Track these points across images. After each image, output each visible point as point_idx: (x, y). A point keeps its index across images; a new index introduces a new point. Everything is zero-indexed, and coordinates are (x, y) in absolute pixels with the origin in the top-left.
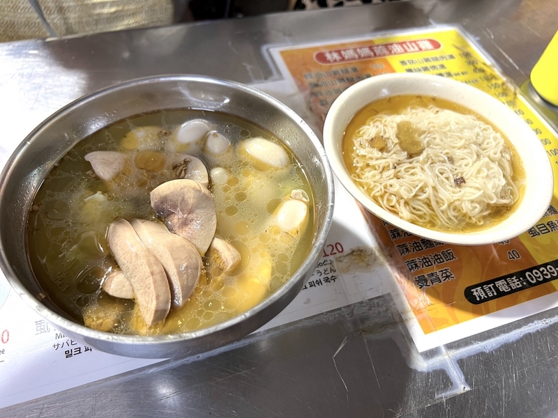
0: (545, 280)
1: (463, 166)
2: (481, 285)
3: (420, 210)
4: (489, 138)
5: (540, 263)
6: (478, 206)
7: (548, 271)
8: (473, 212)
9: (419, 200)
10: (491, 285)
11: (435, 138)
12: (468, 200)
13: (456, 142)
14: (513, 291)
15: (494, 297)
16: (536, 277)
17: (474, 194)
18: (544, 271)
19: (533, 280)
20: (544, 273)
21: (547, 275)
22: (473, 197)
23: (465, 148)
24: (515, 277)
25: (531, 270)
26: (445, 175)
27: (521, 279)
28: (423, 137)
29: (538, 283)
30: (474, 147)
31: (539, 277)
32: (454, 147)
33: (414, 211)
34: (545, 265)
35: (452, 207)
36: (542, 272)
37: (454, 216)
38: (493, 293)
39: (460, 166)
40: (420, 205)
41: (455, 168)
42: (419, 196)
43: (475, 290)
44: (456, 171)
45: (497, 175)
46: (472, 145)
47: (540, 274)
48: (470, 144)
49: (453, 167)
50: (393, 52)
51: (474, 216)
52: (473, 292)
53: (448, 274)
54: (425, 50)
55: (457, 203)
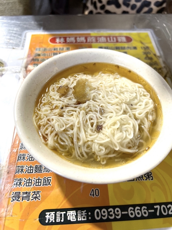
0: (108, 220)
1: (108, 117)
2: (56, 211)
3: (64, 142)
4: (142, 102)
5: (111, 204)
6: (104, 149)
7: (114, 212)
8: (99, 153)
9: (66, 134)
10: (63, 213)
11: (100, 94)
12: (98, 143)
13: (112, 99)
14: (77, 222)
15: (60, 223)
16: (102, 215)
17: (103, 140)
18: (111, 211)
19: (98, 216)
20: (111, 213)
21: (112, 215)
22: (102, 142)
23: (117, 105)
24: (85, 211)
25: (100, 208)
26: (92, 121)
27: (90, 213)
28: (92, 91)
29: (101, 220)
30: (124, 106)
31: (104, 216)
32: (109, 103)
33: (60, 141)
34: (114, 207)
35: (86, 145)
36: (108, 213)
37: (86, 152)
38: (61, 219)
39: (106, 117)
40: (65, 138)
41: (101, 117)
42: (68, 131)
43: (48, 213)
44: (101, 120)
45: (129, 130)
46: (124, 104)
47: (106, 213)
48: (122, 103)
49: (100, 116)
50: (99, 41)
51: (100, 156)
52: (46, 215)
53: (38, 195)
54: (120, 42)
55: (89, 143)
